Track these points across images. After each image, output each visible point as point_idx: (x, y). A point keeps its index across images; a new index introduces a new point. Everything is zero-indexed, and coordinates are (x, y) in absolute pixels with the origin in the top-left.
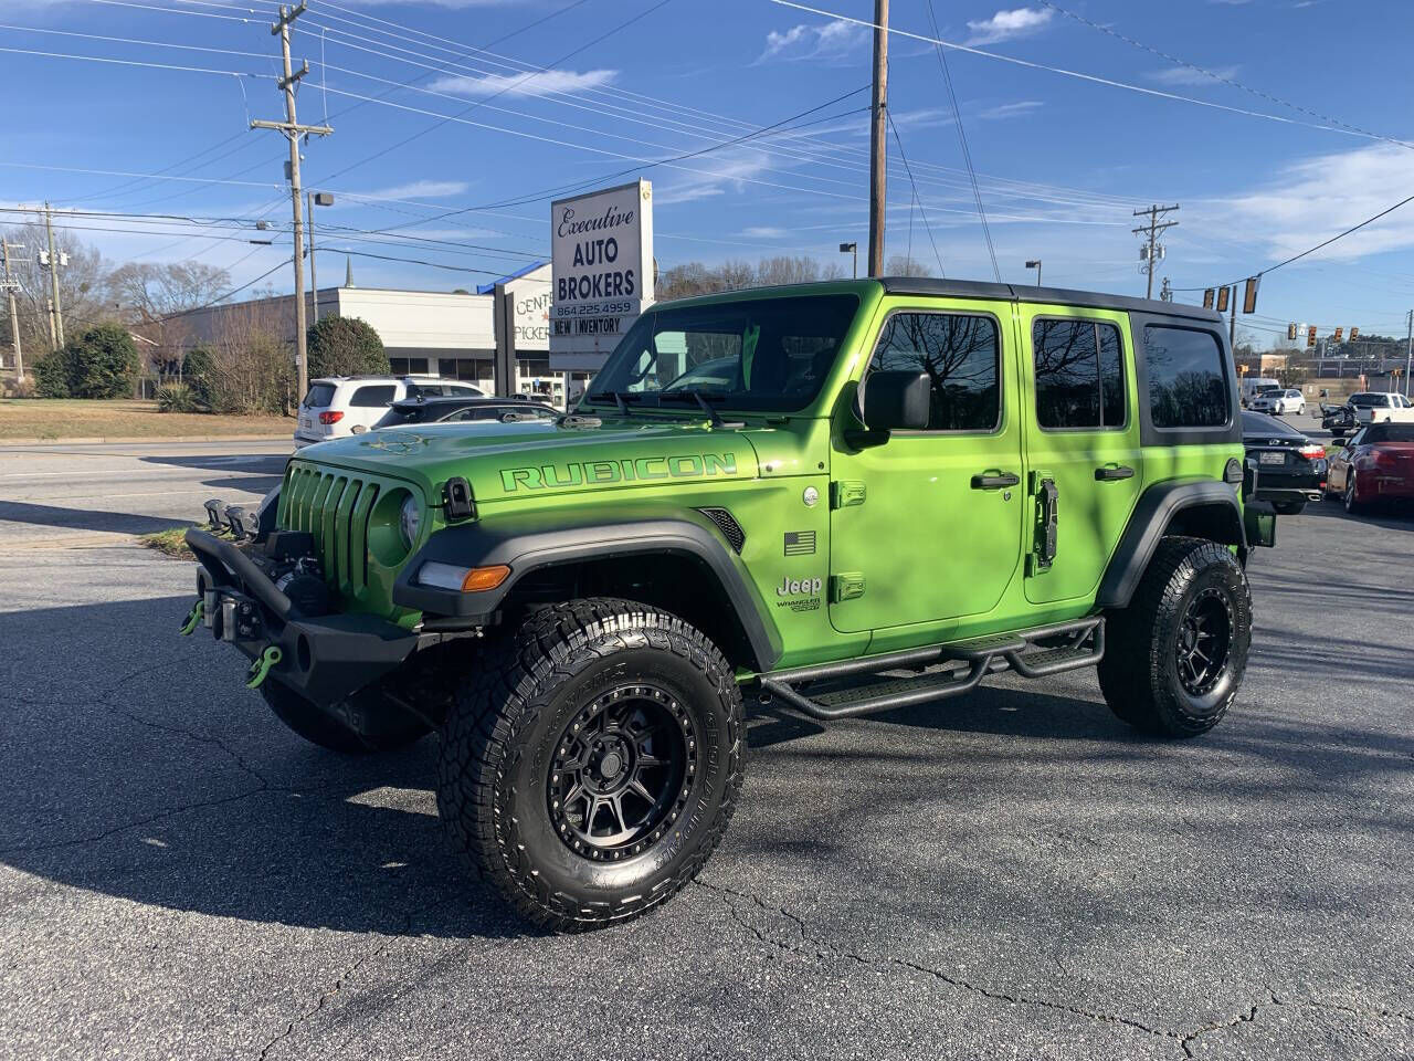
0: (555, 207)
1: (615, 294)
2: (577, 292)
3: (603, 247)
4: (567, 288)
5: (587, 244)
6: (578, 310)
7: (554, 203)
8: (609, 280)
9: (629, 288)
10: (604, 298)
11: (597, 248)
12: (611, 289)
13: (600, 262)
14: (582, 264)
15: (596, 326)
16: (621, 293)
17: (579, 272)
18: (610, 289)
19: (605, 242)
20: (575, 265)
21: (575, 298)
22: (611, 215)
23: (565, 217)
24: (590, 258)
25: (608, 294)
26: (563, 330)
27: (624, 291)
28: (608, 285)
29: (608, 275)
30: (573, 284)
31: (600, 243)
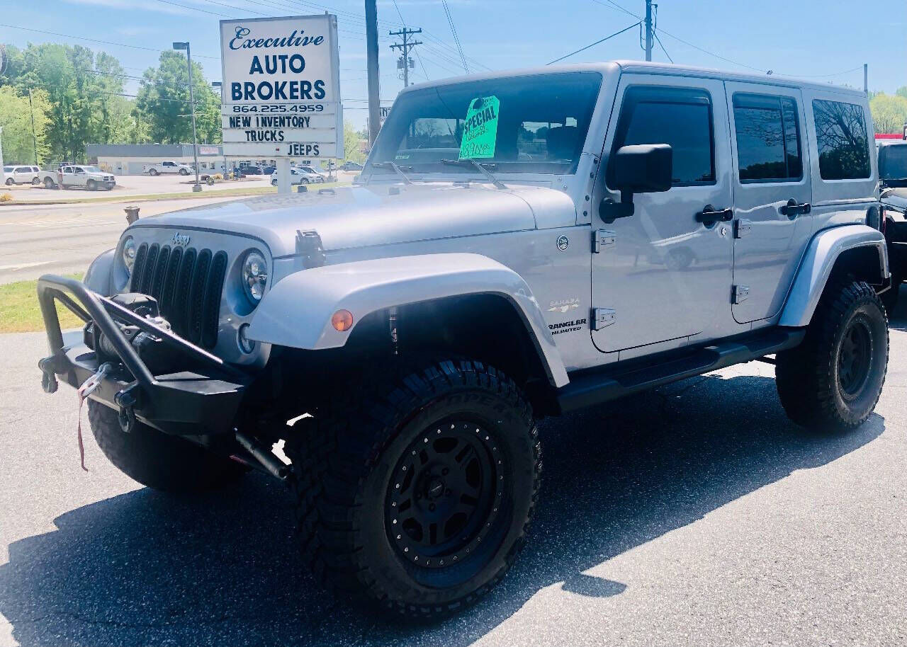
0: (225, 25)
1: (303, 98)
2: (255, 94)
3: (287, 61)
4: (243, 90)
5: (267, 57)
6: (259, 108)
7: (222, 22)
8: (295, 87)
9: (320, 94)
10: (289, 100)
11: (279, 62)
12: (298, 94)
13: (284, 71)
14: (262, 72)
15: (282, 122)
16: (309, 97)
17: (257, 79)
18: (295, 94)
19: (289, 57)
20: (252, 73)
21: (253, 98)
22: (297, 36)
23: (238, 33)
24: (271, 67)
25: (293, 97)
26: (241, 124)
27: (313, 96)
28: (293, 90)
29: (293, 83)
30: (250, 89)
31: (283, 58)
